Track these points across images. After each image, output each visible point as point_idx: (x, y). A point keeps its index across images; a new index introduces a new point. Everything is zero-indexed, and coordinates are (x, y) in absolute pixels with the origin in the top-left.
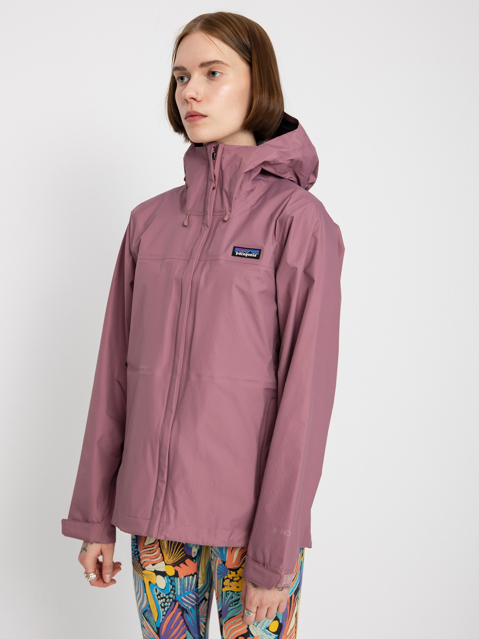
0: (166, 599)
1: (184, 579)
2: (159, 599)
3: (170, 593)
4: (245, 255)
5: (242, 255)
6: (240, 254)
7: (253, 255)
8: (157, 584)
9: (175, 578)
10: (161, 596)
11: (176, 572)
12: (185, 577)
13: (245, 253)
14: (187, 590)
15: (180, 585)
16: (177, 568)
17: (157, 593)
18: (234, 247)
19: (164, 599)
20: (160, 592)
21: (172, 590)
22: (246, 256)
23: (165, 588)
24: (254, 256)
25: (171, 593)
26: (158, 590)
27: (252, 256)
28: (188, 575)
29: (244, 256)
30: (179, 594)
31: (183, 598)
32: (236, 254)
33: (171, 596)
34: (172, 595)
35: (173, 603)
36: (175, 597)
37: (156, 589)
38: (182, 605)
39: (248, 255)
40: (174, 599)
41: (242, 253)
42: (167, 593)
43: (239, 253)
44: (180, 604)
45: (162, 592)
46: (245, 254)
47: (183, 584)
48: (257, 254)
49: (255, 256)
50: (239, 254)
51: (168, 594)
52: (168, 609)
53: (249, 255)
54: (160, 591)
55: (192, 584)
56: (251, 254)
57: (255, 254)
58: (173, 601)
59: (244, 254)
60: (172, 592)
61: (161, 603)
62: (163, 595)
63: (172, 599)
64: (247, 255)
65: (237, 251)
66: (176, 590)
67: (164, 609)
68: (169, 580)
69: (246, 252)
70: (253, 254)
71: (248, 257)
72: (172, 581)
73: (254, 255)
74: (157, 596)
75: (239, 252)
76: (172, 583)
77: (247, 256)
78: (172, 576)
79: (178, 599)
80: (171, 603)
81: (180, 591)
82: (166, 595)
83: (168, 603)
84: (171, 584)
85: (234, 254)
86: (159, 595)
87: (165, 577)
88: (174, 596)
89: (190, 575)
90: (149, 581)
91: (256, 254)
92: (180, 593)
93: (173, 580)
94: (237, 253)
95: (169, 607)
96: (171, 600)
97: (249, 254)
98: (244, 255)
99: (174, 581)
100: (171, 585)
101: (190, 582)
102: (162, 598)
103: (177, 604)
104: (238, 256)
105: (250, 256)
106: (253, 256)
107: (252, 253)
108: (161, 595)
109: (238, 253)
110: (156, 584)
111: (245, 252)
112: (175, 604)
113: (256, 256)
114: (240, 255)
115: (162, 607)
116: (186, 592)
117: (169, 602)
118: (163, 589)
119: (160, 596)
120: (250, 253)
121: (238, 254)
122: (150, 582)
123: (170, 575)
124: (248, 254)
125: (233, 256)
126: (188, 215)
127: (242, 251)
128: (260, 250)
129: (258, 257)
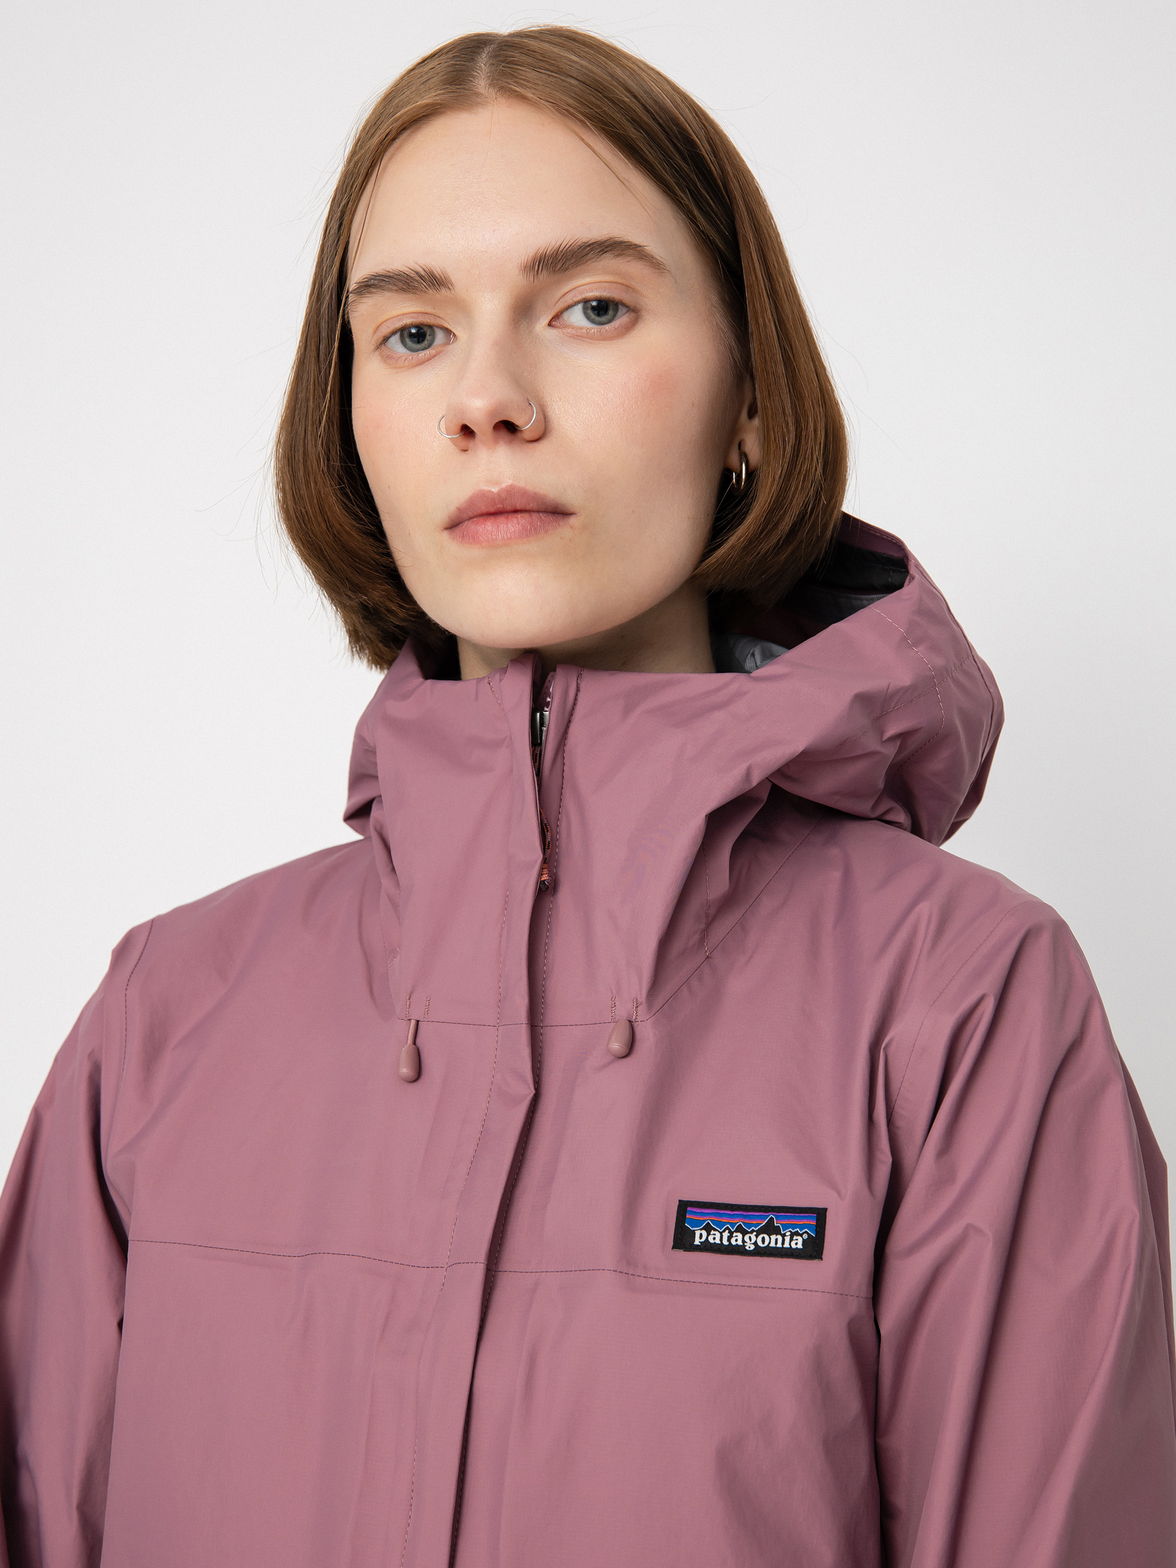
4: (744, 1241)
5: (725, 1242)
6: (715, 1238)
7: (787, 1239)
13: (744, 1233)
18: (684, 1206)
22: (750, 1247)
24: (794, 1246)
27: (779, 1245)
29: (740, 1251)
32: (697, 1242)
39: (760, 1243)
41: (726, 1234)
43: (709, 1234)
46: (740, 1236)
48: (805, 1236)
49: (798, 1243)
50: (711, 1239)
53: (763, 1240)
56: (773, 1237)
57: (797, 1234)
59: (738, 1239)
64: (755, 1243)
65: (697, 1224)
69: (749, 1226)
70: (784, 1236)
71: (759, 1252)
73: (791, 1240)
75: (708, 1229)
77: (753, 1247)
85: (682, 1240)
91: (801, 1235)
94: (698, 1233)
97: (767, 1236)
98: (740, 1243)
104: (707, 1247)
105: (773, 1244)
106: (787, 1245)
107: (777, 1231)
109: (704, 1233)
111: (740, 1229)
113: (800, 1246)
114: (718, 1241)
120: (770, 1230)
121: (703, 1239)
124: (761, 1237)
125: (681, 1254)
126: (413, 1023)
127: (720, 1225)
128: (820, 1214)
129: (814, 1249)
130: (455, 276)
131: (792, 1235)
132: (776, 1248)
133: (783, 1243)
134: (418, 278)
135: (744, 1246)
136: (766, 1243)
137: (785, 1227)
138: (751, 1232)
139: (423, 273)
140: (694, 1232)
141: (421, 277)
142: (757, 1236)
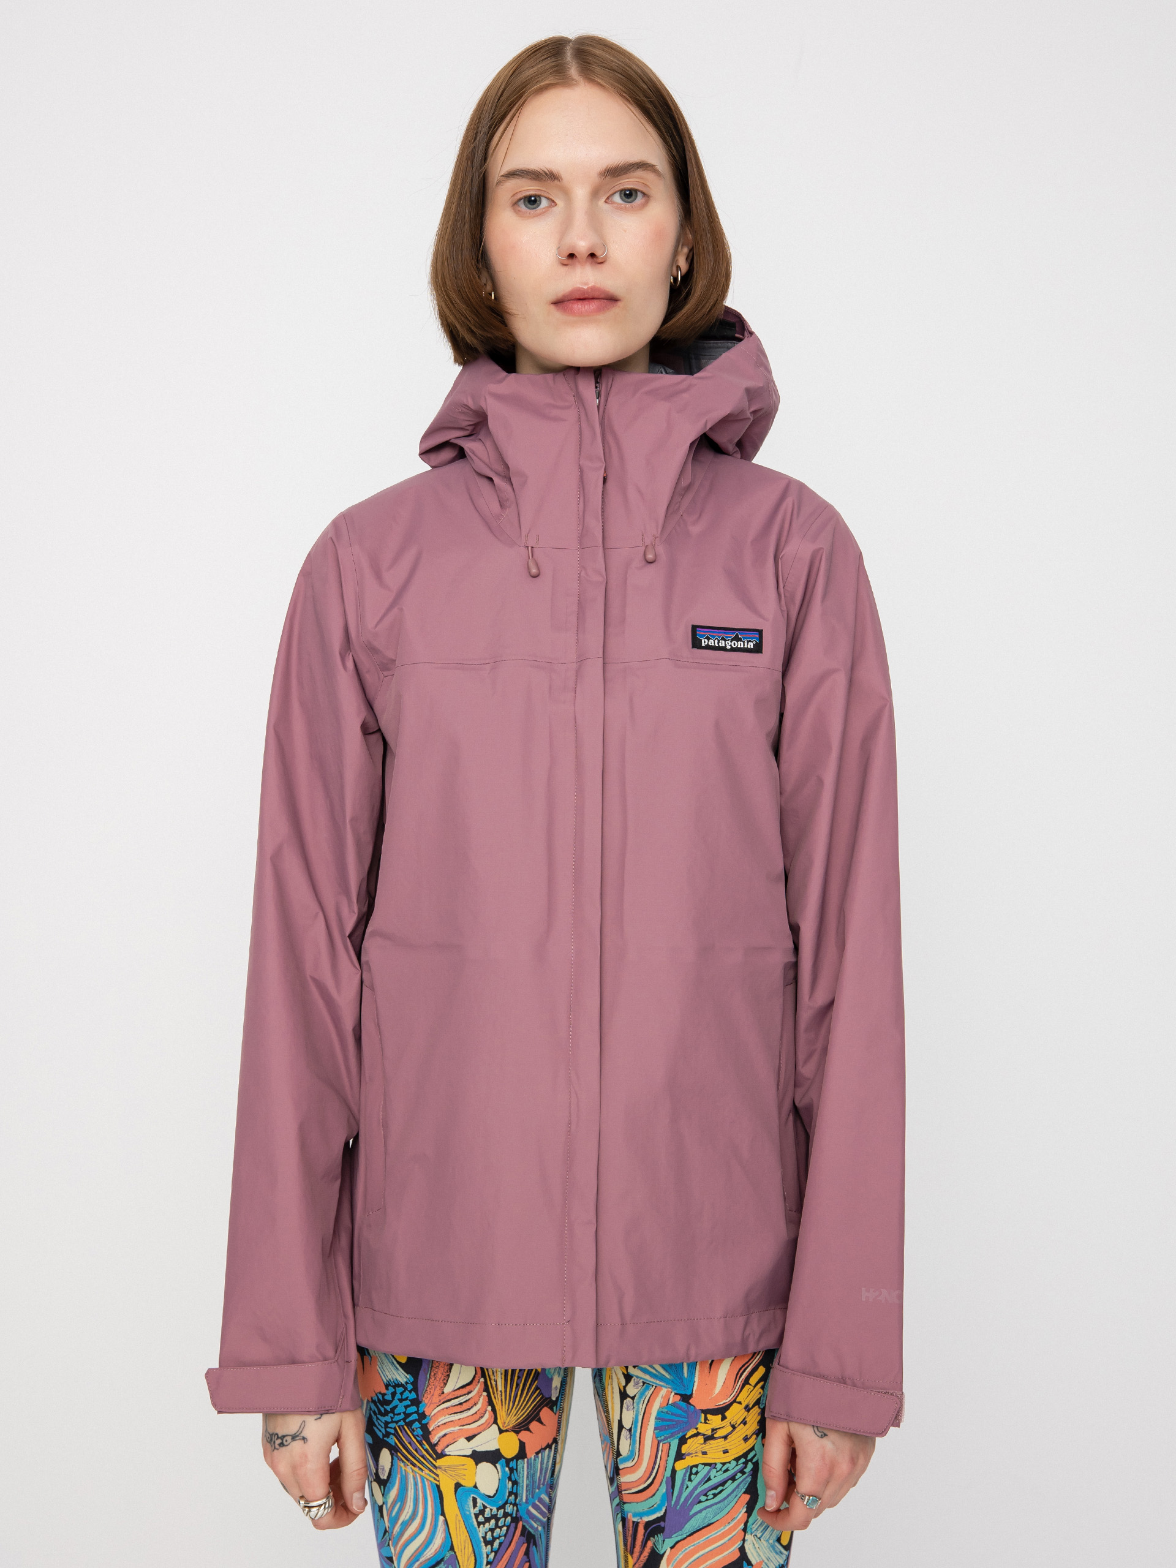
0: (497, 1520)
1: (535, 1460)
2: (479, 1524)
3: (506, 1503)
4: (725, 644)
5: (717, 645)
6: (711, 643)
7: (746, 644)
8: (477, 1485)
9: (520, 1461)
10: (486, 1516)
11: (522, 1445)
12: (537, 1453)
13: (725, 641)
14: (539, 1488)
15: (527, 1477)
16: (524, 1435)
17: (477, 1510)
18: (694, 628)
19: (493, 1522)
20: (484, 1505)
21: (511, 1493)
22: (729, 647)
23: (497, 1491)
24: (749, 647)
25: (509, 1502)
26: (479, 1502)
27: (742, 646)
28: (543, 1447)
29: (724, 649)
30: (524, 1500)
31: (531, 1508)
32: (703, 645)
33: (509, 1509)
34: (511, 1506)
35: (513, 1525)
36: (517, 1511)
37: (475, 1500)
38: (527, 1527)
39: (733, 646)
40: (514, 1515)
41: (716, 641)
42: (501, 1503)
43: (708, 641)
44: (524, 1524)
45: (489, 1504)
46: (723, 642)
47: (532, 1472)
48: (754, 642)
49: (751, 645)
50: (710, 644)
51: (503, 1507)
52: (500, 1544)
53: (734, 645)
54: (484, 1503)
55: (547, 1468)
56: (739, 643)
57: (750, 641)
58: (512, 1519)
59: (722, 643)
60: (512, 1498)
61: (486, 1533)
62: (491, 1510)
63: (511, 1515)
65: (702, 636)
66: (518, 1492)
67: (492, 1546)
68: (507, 1469)
69: (727, 637)
70: (744, 642)
71: (733, 650)
72: (511, 1470)
73: (748, 644)
74: (477, 1516)
75: (708, 639)
76: (512, 1474)
77: (730, 647)
78: (512, 1459)
79: (522, 1513)
80: (508, 1527)
81: (527, 1491)
82: (498, 1509)
83: (501, 1528)
84: (510, 1479)
85: (696, 644)
86: (482, 1512)
87: (497, 1465)
88: (515, 1508)
89: (545, 1449)
90: (456, 1482)
91: (752, 642)
92: (527, 1496)
93: (515, 1467)
94: (703, 641)
95: (503, 1538)
96: (509, 1519)
97: (736, 642)
98: (723, 645)
99: (516, 1470)
100: (510, 1482)
101: (544, 1466)
102: (488, 1520)
103: (520, 1524)
104: (708, 647)
105: (739, 646)
106: (746, 646)
107: (740, 640)
108: (487, 1511)
109: (706, 641)
110: (475, 1487)
111: (723, 639)
112: (516, 1528)
113: (752, 647)
114: (713, 644)
115: (487, 1543)
116: (537, 1491)
117: (504, 1525)
118: (492, 1495)
119: (483, 1516)
120: (737, 639)
121: (706, 644)
122: (458, 1486)
123: (509, 1457)
124: (733, 642)
125: (696, 650)
126: (530, 548)
127: (713, 637)
128: (760, 632)
129: (758, 649)
130: (563, 175)
131: (748, 642)
132: (741, 648)
133: (744, 645)
134: (544, 174)
135: (725, 647)
136: (736, 645)
137: (744, 638)
138: (728, 640)
139: (548, 172)
140: (701, 640)
141: (546, 174)
142: (731, 642)
